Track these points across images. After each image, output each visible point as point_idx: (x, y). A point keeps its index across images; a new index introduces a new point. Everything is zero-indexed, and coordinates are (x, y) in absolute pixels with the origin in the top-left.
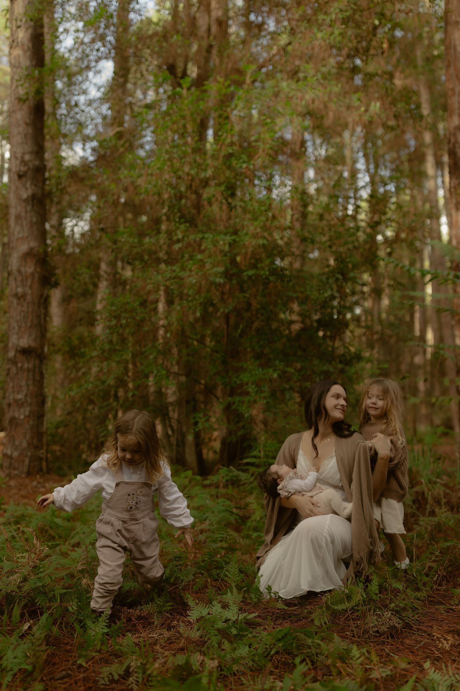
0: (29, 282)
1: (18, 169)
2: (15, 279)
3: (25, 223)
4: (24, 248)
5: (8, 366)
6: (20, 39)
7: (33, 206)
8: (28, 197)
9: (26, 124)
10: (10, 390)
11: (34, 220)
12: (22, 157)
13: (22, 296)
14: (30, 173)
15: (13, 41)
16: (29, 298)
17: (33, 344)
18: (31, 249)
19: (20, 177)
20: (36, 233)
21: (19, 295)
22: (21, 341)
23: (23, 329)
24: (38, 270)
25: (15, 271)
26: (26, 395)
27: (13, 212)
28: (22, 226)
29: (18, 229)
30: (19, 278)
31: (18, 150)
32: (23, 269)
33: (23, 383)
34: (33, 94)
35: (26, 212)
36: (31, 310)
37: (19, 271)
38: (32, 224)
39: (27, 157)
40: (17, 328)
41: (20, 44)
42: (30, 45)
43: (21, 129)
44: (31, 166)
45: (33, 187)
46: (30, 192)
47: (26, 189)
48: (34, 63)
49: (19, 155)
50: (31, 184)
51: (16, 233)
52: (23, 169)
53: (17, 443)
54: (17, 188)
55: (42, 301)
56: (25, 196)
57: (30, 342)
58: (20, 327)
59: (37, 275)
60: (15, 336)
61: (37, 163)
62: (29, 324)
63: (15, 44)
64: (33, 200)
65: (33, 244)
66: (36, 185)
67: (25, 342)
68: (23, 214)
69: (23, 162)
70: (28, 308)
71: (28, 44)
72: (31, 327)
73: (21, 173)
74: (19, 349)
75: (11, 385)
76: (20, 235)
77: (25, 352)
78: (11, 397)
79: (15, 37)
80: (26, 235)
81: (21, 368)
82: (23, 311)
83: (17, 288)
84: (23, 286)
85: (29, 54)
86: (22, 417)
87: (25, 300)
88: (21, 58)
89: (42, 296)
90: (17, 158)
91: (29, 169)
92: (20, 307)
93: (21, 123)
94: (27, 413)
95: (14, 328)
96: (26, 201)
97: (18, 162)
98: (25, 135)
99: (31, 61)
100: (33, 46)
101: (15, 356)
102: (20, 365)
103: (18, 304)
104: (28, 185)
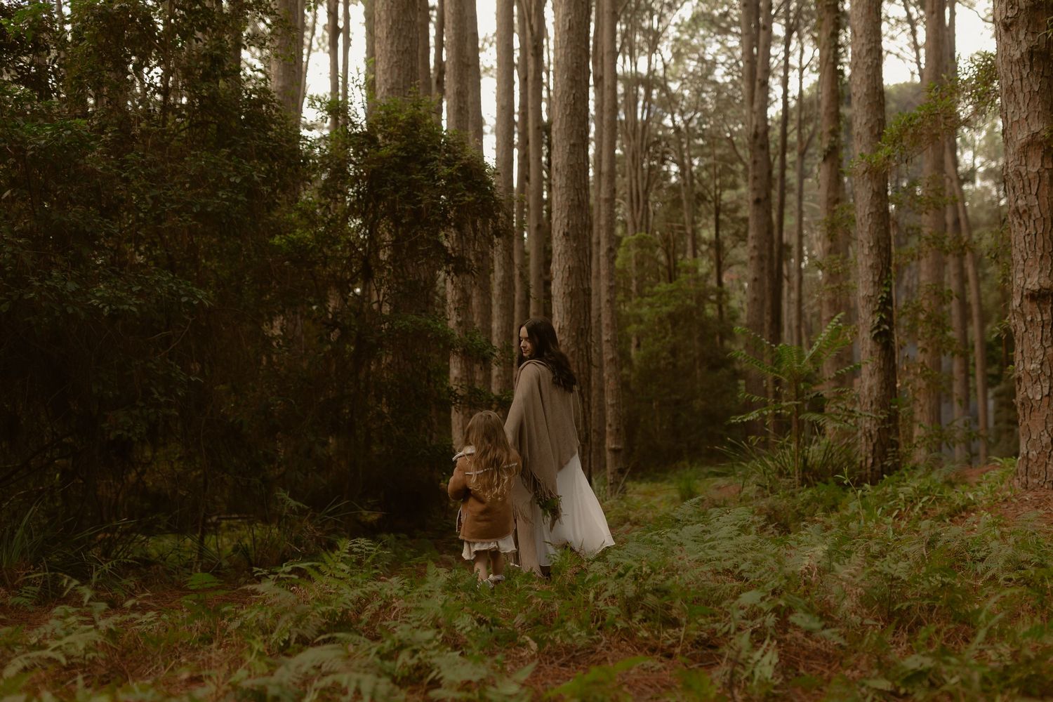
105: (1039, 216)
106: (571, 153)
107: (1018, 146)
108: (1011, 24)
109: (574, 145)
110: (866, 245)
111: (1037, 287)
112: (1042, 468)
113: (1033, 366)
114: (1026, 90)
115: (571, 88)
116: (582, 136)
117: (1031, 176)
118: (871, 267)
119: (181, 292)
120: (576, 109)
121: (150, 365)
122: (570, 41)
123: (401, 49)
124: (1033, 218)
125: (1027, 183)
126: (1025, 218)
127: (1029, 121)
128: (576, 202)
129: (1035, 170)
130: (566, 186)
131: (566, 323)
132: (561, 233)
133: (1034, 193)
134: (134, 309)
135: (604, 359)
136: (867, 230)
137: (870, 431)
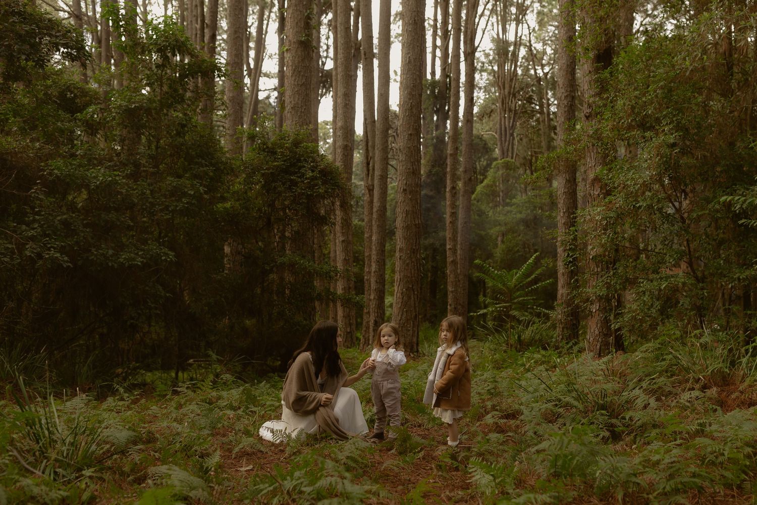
106: (409, 140)
107: (590, 180)
108: (589, 116)
109: (411, 135)
110: (562, 211)
112: (595, 347)
114: (595, 151)
115: (410, 99)
116: (416, 129)
117: (595, 196)
118: (564, 224)
119: (162, 255)
120: (412, 112)
121: (147, 288)
122: (409, 70)
123: (300, 83)
125: (594, 200)
127: (596, 167)
128: (411, 170)
129: (597, 193)
130: (405, 160)
131: (403, 245)
132: (402, 189)
134: (139, 264)
135: (448, 260)
136: (562, 202)
137: (561, 320)
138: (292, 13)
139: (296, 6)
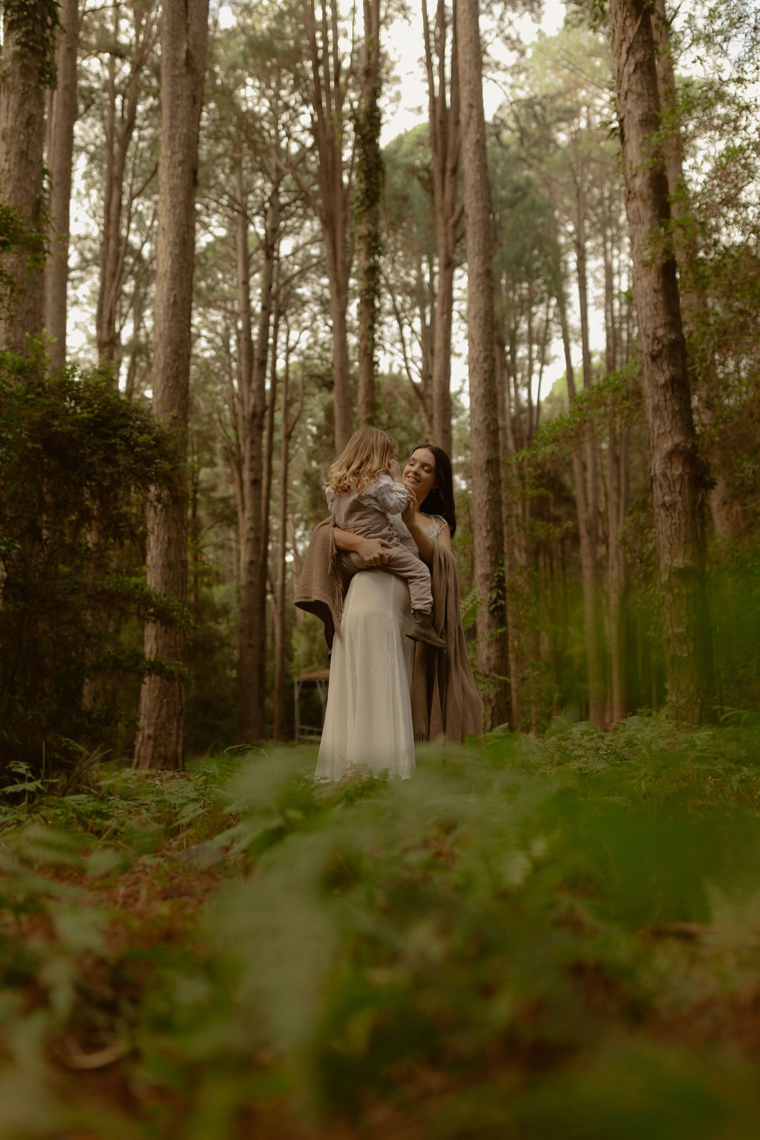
0: (678, 488)
1: (650, 349)
2: (661, 486)
3: (665, 414)
4: (667, 445)
5: (662, 593)
6: (637, 188)
7: (673, 392)
8: (666, 381)
9: (655, 291)
10: (668, 623)
11: (677, 408)
12: (654, 333)
13: (671, 506)
14: (665, 351)
15: (629, 192)
16: (679, 506)
17: (690, 563)
18: (677, 445)
19: (654, 358)
20: (680, 424)
21: (668, 505)
22: (675, 561)
23: (676, 546)
24: (688, 470)
25: (659, 477)
26: (688, 628)
27: (649, 403)
28: (662, 419)
29: (658, 423)
30: (665, 484)
31: (648, 326)
32: (668, 472)
33: (683, 613)
34: (659, 255)
35: (666, 400)
36: (683, 521)
37: (665, 475)
38: (674, 414)
39: (660, 332)
40: (668, 546)
41: (638, 194)
42: (651, 191)
43: (649, 299)
44: (666, 342)
45: (671, 368)
46: (668, 375)
47: (663, 372)
48: (657, 212)
49: (650, 332)
50: (668, 365)
51: (656, 429)
52: (656, 348)
53: (683, 687)
54: (652, 372)
55: (697, 508)
56: (662, 381)
57: (686, 561)
58: (671, 545)
59: (687, 477)
60: (667, 556)
61: (673, 337)
62: (683, 539)
63: (632, 195)
64: (672, 385)
65: (678, 439)
66: (674, 365)
67: (679, 562)
68: (662, 404)
69: (656, 338)
70: (679, 519)
71: (647, 191)
72: (685, 542)
73: (655, 353)
74: (673, 570)
75: (668, 617)
76: (661, 431)
77: (682, 574)
78: (670, 632)
79: (631, 186)
80: (668, 429)
81: (679, 594)
82: (674, 524)
83: (663, 496)
84: (671, 493)
85: (649, 203)
86: (685, 655)
87: (675, 510)
88: (641, 211)
89: (695, 502)
90: (648, 336)
91: (663, 346)
92: (669, 519)
93: (648, 291)
94: (691, 650)
95: (665, 546)
96: (663, 386)
97: (650, 340)
98: (655, 306)
99: (653, 210)
100: (655, 192)
101: (669, 580)
102: (676, 591)
103: (667, 516)
104: (665, 367)
105: (682, 509)
107: (664, 453)
108: (657, 356)
111: (682, 566)
113: (681, 630)
114: (670, 409)
117: (675, 477)
122: (174, 315)
124: (677, 510)
125: (672, 483)
126: (671, 510)
127: (673, 433)
129: (678, 473)
133: (678, 489)
136: (485, 515)
138: (13, 192)
139: (19, 180)
